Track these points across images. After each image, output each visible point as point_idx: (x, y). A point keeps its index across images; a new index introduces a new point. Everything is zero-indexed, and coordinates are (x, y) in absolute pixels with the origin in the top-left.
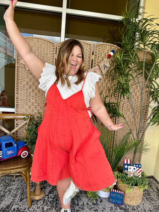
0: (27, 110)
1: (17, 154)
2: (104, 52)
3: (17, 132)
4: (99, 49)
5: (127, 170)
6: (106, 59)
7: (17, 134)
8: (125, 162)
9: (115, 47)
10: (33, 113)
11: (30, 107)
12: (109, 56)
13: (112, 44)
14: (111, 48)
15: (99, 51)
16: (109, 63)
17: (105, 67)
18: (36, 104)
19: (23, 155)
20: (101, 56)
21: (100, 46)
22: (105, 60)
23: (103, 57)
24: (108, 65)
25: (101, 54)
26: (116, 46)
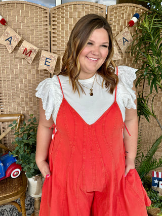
0: (15, 109)
1: (6, 176)
2: (122, 18)
3: (4, 137)
4: (116, 13)
5: (158, 186)
6: (126, 29)
7: (5, 141)
8: (155, 176)
9: (140, 9)
10: (25, 112)
11: (19, 104)
12: (131, 24)
13: (134, 5)
14: (133, 11)
15: (115, 17)
16: (131, 33)
17: (125, 40)
18: (28, 100)
19: (14, 175)
20: (118, 24)
21: (116, 9)
22: (124, 31)
23: (122, 27)
24: (129, 37)
25: (119, 21)
26: (140, 6)
